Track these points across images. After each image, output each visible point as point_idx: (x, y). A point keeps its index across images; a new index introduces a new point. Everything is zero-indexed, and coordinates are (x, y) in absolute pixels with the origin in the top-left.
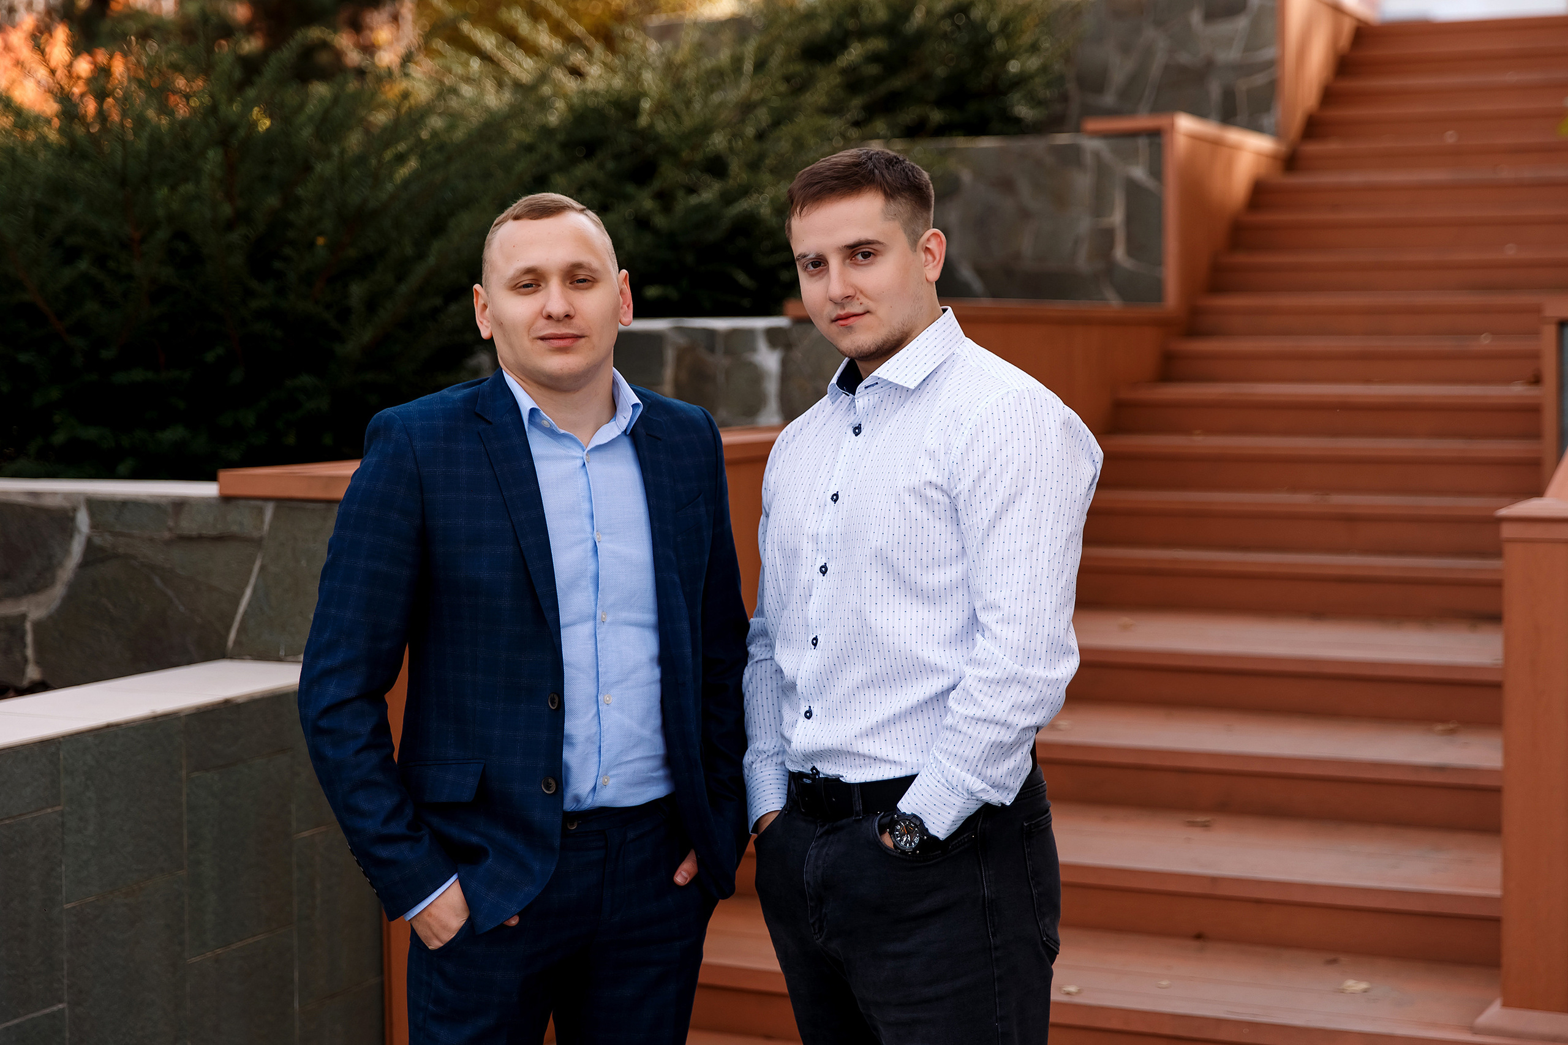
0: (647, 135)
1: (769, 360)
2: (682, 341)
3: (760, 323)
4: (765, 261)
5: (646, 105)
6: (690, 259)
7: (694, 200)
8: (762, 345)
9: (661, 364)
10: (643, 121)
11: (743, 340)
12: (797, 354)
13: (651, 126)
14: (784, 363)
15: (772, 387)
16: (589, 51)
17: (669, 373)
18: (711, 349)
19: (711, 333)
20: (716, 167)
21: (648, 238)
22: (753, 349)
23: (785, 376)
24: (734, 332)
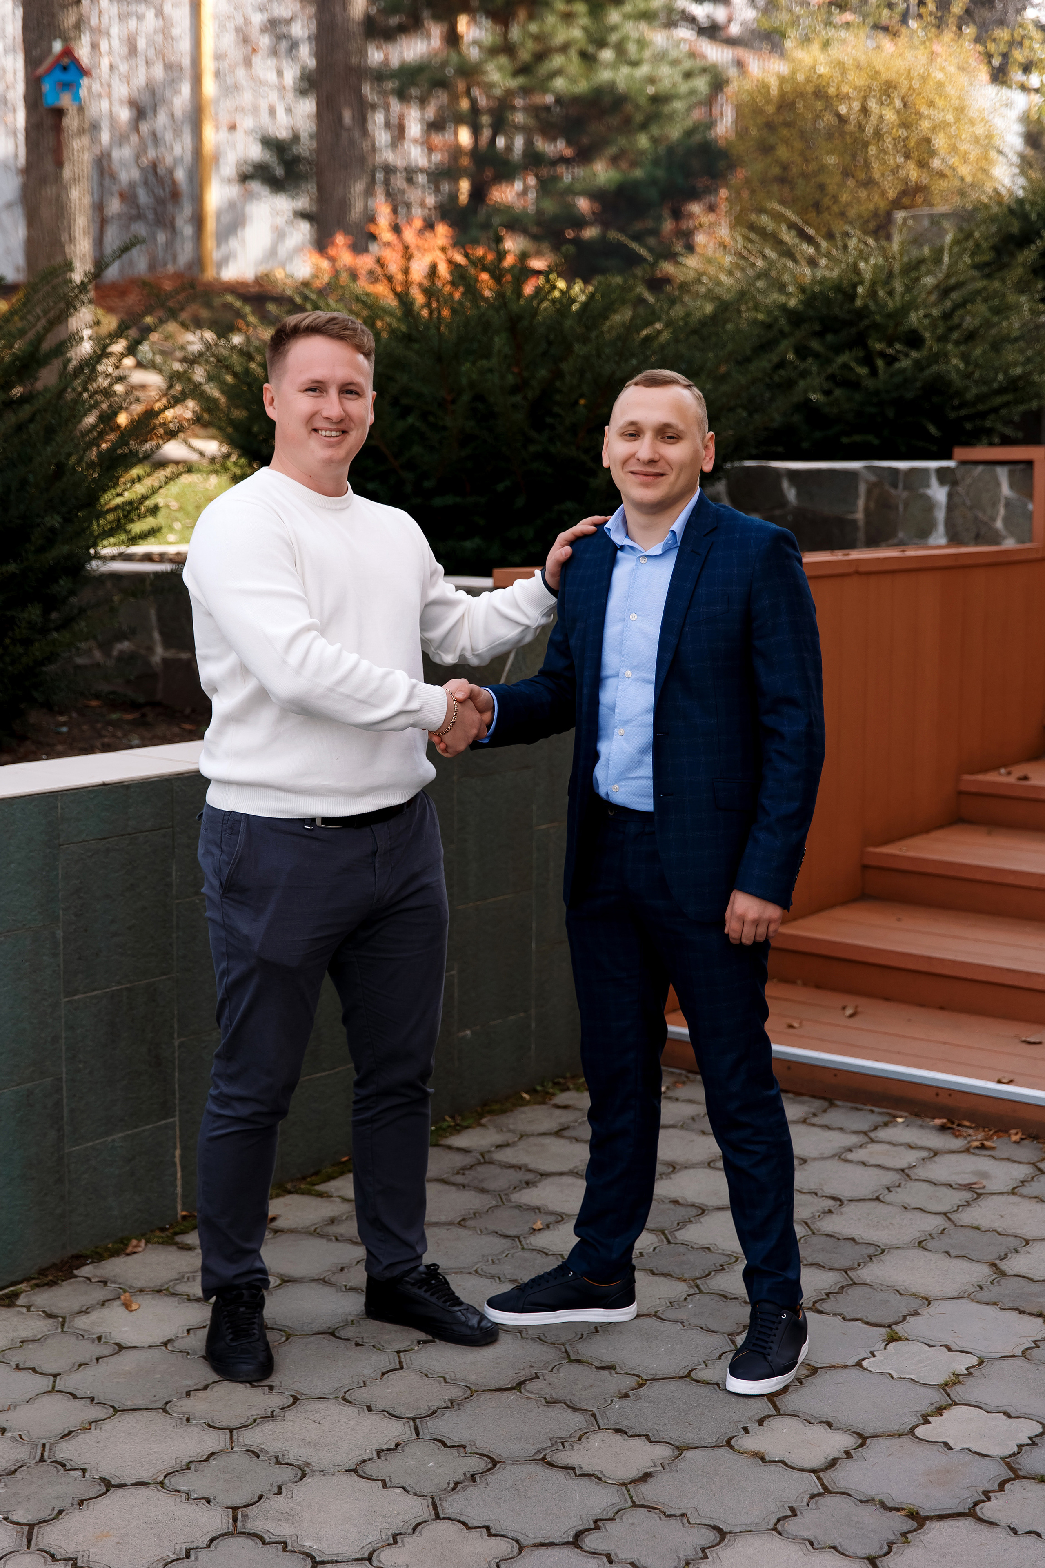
0: (862, 314)
1: (939, 493)
2: (873, 478)
3: (933, 465)
4: (953, 415)
5: (860, 290)
6: (890, 413)
7: (897, 365)
8: (934, 481)
9: (857, 497)
10: (859, 303)
11: (919, 477)
12: (960, 489)
13: (866, 306)
14: (950, 496)
15: (940, 515)
16: (817, 246)
17: (861, 503)
18: (895, 486)
19: (896, 471)
20: (914, 340)
21: (858, 397)
22: (928, 486)
23: (951, 507)
24: (912, 470)
